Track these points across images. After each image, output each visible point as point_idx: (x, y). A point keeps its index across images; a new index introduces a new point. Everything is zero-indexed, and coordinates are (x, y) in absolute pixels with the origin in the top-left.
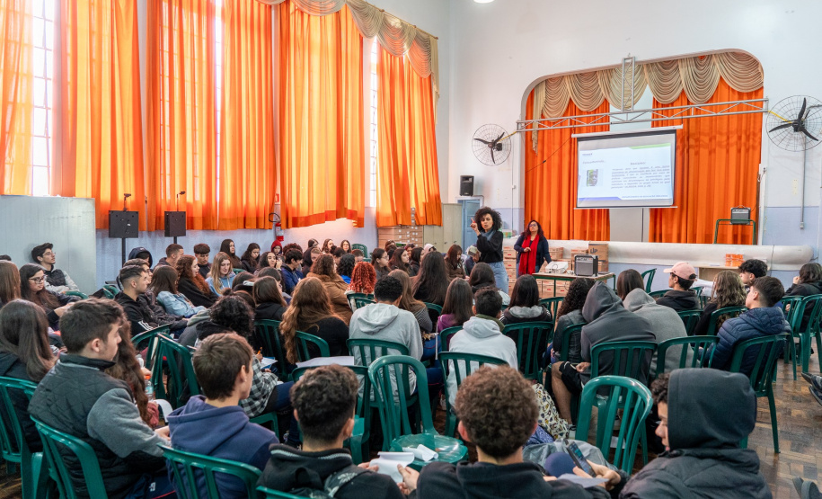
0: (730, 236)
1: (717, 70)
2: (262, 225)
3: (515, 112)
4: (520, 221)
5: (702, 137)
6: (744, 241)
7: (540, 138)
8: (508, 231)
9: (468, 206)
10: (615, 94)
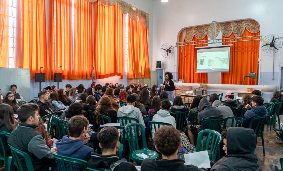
0: (248, 82)
1: (244, 26)
2: (88, 78)
3: (175, 39)
4: (177, 76)
5: (239, 48)
6: (253, 84)
7: (184, 48)
9: (159, 72)
10: (209, 33)
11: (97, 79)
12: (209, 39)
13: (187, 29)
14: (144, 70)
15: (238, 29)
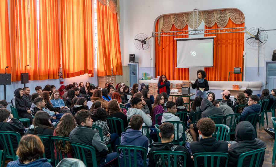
0: (233, 78)
1: (228, 15)
2: (55, 77)
3: (152, 29)
4: (154, 73)
5: (223, 41)
6: (238, 80)
7: (161, 39)
8: (149, 77)
9: (131, 66)
10: (190, 22)
11: (65, 78)
12: (190, 29)
13: (165, 17)
14: (116, 65)
15: (222, 19)
